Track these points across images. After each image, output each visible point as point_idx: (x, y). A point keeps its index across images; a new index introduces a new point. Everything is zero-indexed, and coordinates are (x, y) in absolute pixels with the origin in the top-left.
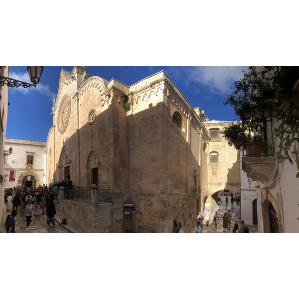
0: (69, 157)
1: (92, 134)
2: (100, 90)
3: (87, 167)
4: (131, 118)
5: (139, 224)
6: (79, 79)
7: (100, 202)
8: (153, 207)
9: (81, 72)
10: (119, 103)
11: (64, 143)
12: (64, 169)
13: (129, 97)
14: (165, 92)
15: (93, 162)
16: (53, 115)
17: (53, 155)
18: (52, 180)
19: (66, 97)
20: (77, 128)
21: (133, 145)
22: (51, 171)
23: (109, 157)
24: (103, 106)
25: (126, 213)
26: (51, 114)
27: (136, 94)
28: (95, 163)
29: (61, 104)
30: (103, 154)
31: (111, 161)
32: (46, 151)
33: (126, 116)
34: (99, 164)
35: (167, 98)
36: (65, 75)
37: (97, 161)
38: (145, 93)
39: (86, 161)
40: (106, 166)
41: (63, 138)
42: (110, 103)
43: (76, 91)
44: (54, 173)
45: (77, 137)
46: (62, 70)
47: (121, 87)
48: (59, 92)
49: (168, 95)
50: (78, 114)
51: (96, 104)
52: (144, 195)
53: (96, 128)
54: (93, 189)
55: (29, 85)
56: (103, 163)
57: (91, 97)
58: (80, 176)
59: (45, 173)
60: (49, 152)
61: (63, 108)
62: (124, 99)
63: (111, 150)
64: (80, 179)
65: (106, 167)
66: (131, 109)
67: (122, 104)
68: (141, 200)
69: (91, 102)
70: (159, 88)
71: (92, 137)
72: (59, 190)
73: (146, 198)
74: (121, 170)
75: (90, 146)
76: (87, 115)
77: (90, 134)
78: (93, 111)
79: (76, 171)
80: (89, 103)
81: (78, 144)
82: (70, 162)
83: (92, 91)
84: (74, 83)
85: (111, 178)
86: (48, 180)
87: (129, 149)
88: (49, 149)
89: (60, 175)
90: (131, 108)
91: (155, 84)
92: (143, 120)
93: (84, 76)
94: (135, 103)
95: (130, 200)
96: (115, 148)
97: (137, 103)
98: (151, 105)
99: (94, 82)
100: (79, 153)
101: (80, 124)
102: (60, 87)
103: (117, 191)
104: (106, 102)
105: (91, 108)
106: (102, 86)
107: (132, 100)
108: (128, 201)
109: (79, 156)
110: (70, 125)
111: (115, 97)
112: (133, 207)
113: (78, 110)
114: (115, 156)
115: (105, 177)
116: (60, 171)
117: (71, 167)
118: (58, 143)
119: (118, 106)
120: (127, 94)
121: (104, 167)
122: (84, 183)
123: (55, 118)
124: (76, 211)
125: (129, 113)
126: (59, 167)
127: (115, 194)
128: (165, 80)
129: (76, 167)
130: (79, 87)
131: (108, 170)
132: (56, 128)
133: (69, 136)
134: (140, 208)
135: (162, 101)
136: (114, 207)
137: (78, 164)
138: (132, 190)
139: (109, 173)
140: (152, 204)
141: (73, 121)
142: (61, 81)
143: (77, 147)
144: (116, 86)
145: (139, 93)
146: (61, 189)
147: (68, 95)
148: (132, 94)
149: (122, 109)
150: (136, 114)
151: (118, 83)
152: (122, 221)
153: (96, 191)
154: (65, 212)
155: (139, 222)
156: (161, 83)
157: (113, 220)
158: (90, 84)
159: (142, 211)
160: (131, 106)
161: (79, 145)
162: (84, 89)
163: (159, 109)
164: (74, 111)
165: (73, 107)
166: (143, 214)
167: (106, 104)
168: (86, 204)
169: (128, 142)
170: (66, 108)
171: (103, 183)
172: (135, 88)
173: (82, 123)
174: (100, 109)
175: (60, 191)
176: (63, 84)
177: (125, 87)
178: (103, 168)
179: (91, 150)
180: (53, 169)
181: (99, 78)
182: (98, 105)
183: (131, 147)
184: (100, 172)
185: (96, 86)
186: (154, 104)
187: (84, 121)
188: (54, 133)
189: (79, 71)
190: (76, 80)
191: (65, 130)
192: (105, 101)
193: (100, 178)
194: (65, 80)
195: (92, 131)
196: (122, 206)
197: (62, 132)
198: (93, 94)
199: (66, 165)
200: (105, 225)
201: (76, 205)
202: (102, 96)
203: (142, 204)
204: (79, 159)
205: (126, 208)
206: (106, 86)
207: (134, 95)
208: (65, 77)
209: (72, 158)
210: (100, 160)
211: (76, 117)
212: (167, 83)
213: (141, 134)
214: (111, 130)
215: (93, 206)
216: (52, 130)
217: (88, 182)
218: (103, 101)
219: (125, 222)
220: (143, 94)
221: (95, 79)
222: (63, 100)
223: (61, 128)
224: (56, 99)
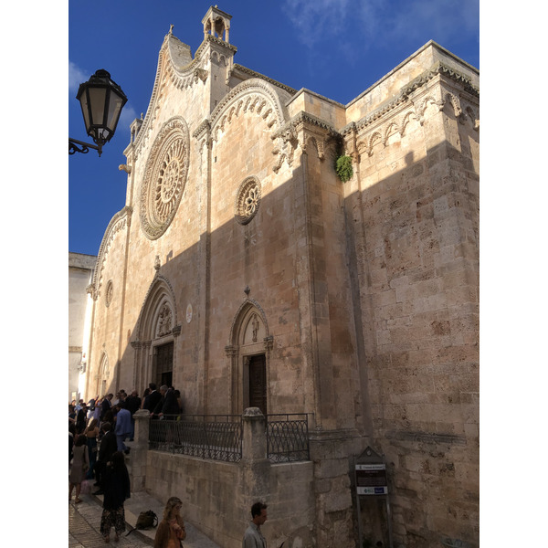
0: (173, 314)
1: (247, 252)
2: (269, 120)
3: (233, 352)
4: (356, 201)
5: (410, 526)
6: (214, 78)
7: (273, 458)
8: (458, 478)
9: (222, 58)
10: (322, 160)
11: (158, 268)
12: (151, 352)
13: (346, 139)
14: (446, 108)
15: (249, 336)
16: (126, 173)
17: (116, 303)
18: (109, 383)
19: (174, 124)
20: (204, 228)
21: (370, 285)
22: (108, 355)
23: (299, 324)
24: (277, 169)
25: (360, 490)
26: (120, 167)
27: (366, 129)
28: (255, 340)
29: (157, 143)
30: (280, 314)
31: (304, 338)
32: (93, 286)
33: (340, 196)
34: (269, 342)
35: (454, 123)
36: (177, 57)
37: (262, 334)
38: (390, 121)
39: (228, 331)
40: (291, 349)
41: (155, 252)
42: (297, 164)
43: (206, 116)
44: (119, 364)
45: (204, 255)
46: (167, 38)
47: (324, 112)
48: (154, 103)
49: (457, 113)
50: (209, 187)
51: (261, 162)
52: (418, 436)
53: (260, 234)
54: (252, 421)
55: (80, 147)
56: (281, 339)
57: (246, 140)
58: (206, 378)
59: (85, 360)
60: (103, 290)
61: (162, 158)
62: (332, 146)
63: (305, 303)
64: (207, 387)
65: (289, 355)
66: (355, 176)
67: (328, 162)
68: (407, 451)
69: (246, 153)
70: (427, 99)
71: (247, 262)
72: (133, 421)
73: (427, 448)
74: (337, 361)
75: (243, 288)
76: (235, 193)
77: (242, 250)
78: (250, 183)
79: (196, 360)
80: (239, 156)
81: (203, 279)
82: (177, 331)
83: (249, 121)
84: (202, 90)
85: (308, 386)
86: (93, 383)
87: (357, 297)
88: (104, 281)
89: (139, 370)
90: (355, 170)
91: (413, 90)
92: (394, 205)
93: (228, 70)
94: (364, 157)
95: (370, 453)
96: (315, 298)
97: (370, 155)
98: (409, 157)
99: (253, 94)
100: (208, 305)
101: (212, 218)
102: (157, 90)
103: (329, 425)
104: (286, 160)
105: (246, 173)
106: (274, 110)
107: (356, 147)
108: (364, 453)
109: (208, 315)
110: (183, 215)
111: (312, 142)
112: (382, 473)
113: (209, 174)
114: (316, 321)
115: (287, 384)
116: (138, 356)
117: (178, 348)
118: (137, 265)
119: (318, 171)
120: (341, 131)
121: (285, 353)
122: (222, 401)
123: (135, 183)
124: (191, 486)
125: (350, 187)
126: (137, 344)
127: (322, 434)
128: (441, 70)
129: (196, 349)
130: (214, 103)
131: (298, 361)
132: (135, 216)
133: (178, 248)
134: (408, 478)
135: (443, 138)
136: (319, 473)
137: (203, 339)
138: (376, 420)
139: (299, 372)
140: (451, 467)
141: (194, 205)
142: (162, 69)
143: (203, 286)
144: (312, 113)
145: (374, 125)
146: (141, 419)
147: (180, 122)
148: (355, 129)
149: (329, 178)
150: (372, 189)
151: (316, 101)
152: (349, 516)
153: (258, 427)
154: (148, 492)
155: (411, 520)
156: (431, 83)
157: (317, 510)
158: (244, 99)
159: (418, 486)
160: (354, 165)
161: (208, 280)
162: (227, 113)
163: (436, 166)
164: (197, 176)
165: (194, 161)
166: (420, 497)
167: (285, 165)
168: (227, 464)
169: (352, 276)
170: (174, 159)
171: (282, 399)
172: (363, 109)
173: (219, 214)
174: (269, 179)
175: (137, 423)
176: (168, 81)
177: (334, 109)
178: (282, 357)
179: (243, 299)
180: (116, 348)
181: (267, 85)
182: (265, 164)
183: (364, 290)
184: (273, 365)
185: (260, 109)
186: (421, 153)
187: (225, 210)
188: (125, 232)
189: (215, 54)
190: (209, 80)
191: (164, 229)
192: (284, 155)
193: (272, 384)
194: (175, 73)
195: (247, 242)
196: (347, 470)
197: (156, 232)
198: (252, 132)
199: (163, 340)
200: (293, 527)
201: (190, 468)
202: (274, 138)
203: (415, 465)
204: (207, 323)
205: (359, 478)
206: (285, 109)
207: (360, 133)
208: (176, 60)
209: (184, 320)
210: (272, 329)
211: (202, 193)
212: (450, 77)
213: (388, 248)
214: (303, 243)
215: (250, 473)
216: (121, 219)
217: (232, 396)
218: (279, 156)
219: (359, 516)
220: (383, 127)
221: (257, 86)
222: (165, 134)
223: (150, 218)
224: (140, 122)
